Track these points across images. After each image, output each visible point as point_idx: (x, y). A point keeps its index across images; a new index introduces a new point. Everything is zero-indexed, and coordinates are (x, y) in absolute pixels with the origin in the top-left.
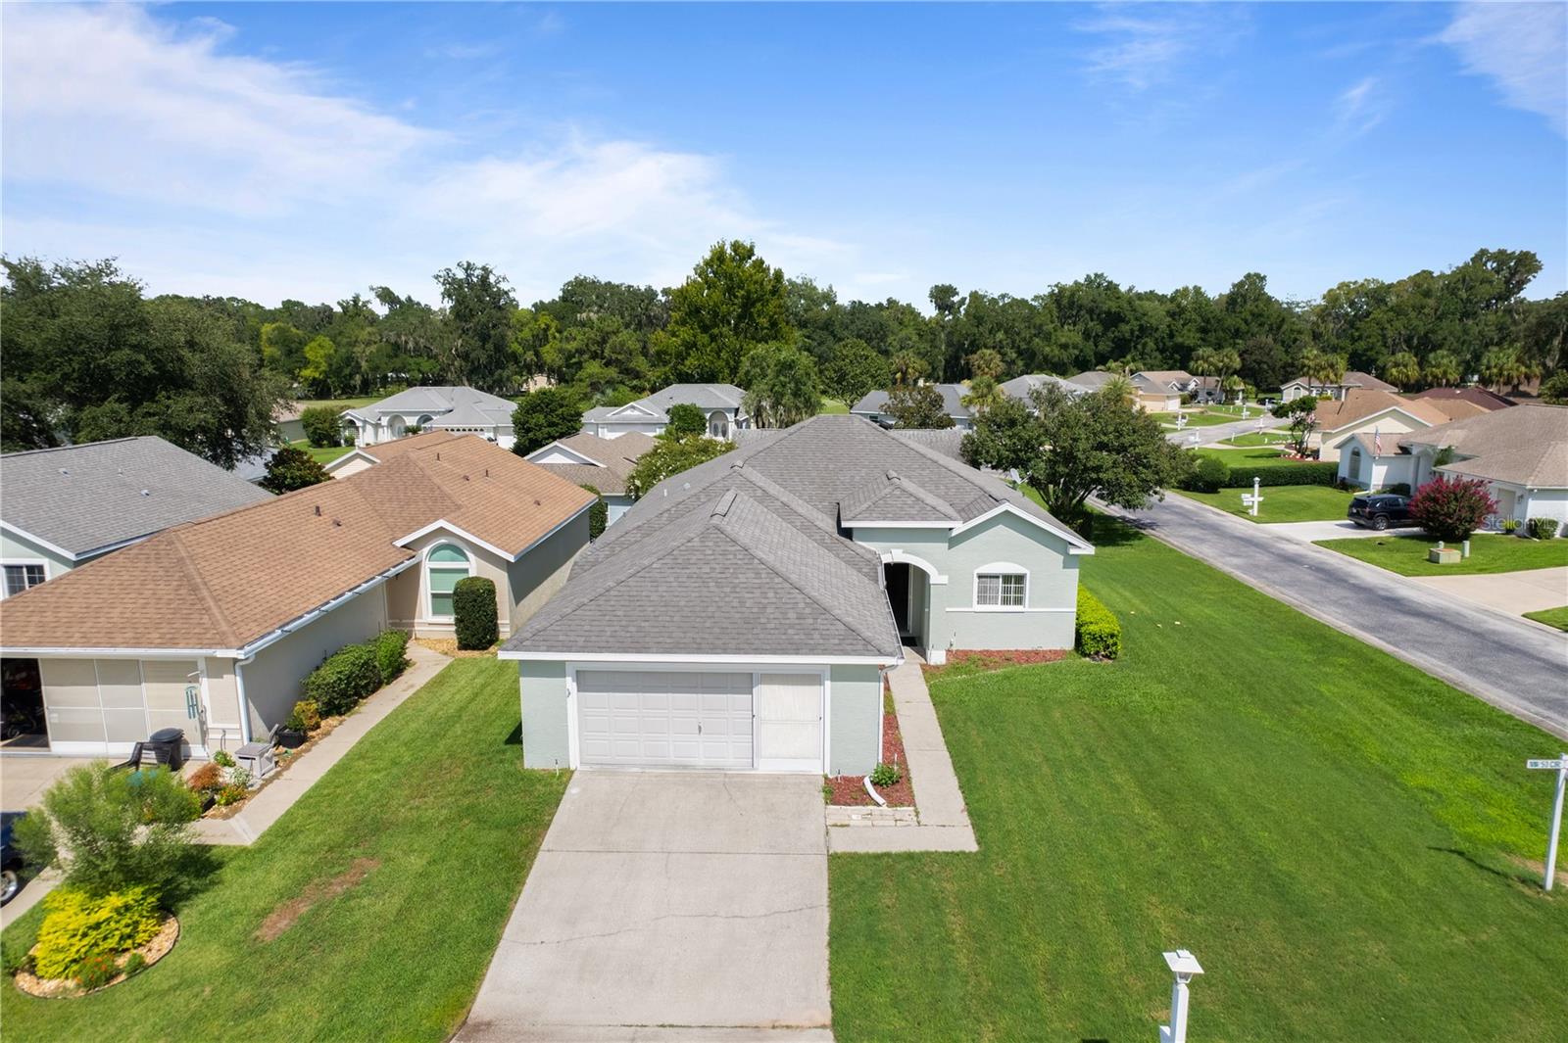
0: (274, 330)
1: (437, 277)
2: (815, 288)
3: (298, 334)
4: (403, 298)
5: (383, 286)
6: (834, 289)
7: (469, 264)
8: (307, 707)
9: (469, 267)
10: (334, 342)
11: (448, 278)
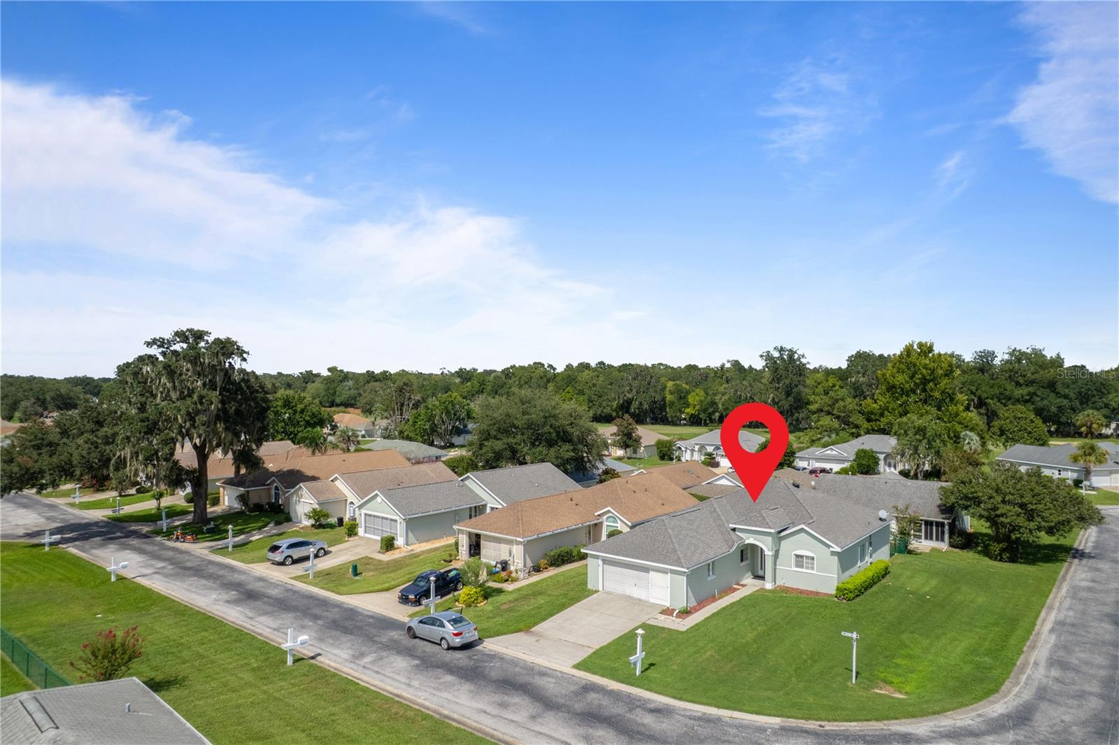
0: (673, 385)
1: (761, 356)
2: (1044, 356)
3: (686, 389)
4: (746, 367)
5: (736, 359)
6: (1062, 357)
7: (781, 348)
8: (543, 562)
9: (781, 350)
10: (705, 393)
11: (768, 357)
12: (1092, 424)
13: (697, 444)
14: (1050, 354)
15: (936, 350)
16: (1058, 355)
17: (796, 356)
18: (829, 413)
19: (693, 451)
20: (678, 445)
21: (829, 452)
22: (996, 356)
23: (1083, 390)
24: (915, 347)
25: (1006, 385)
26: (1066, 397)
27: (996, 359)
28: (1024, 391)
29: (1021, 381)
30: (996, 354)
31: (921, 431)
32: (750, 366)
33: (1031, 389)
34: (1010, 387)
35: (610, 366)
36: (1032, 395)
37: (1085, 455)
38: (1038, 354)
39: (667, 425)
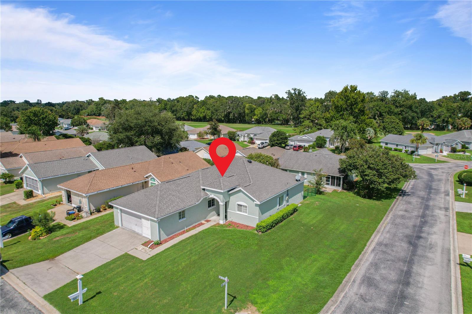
0: (249, 106)
1: (286, 92)
2: (409, 94)
3: (254, 107)
4: (281, 97)
5: (276, 94)
6: (416, 94)
7: (295, 89)
8: (104, 206)
10: (262, 109)
11: (289, 93)
12: (424, 124)
13: (246, 133)
14: (411, 93)
15: (358, 89)
16: (415, 93)
17: (302, 92)
18: (308, 119)
19: (244, 136)
20: (238, 134)
21: (304, 137)
22: (388, 94)
23: (423, 109)
24: (349, 88)
25: (392, 107)
26: (416, 112)
27: (388, 95)
28: (399, 109)
29: (398, 105)
30: (388, 93)
31: (345, 128)
32: (283, 97)
33: (402, 109)
34: (393, 107)
35: (223, 97)
36: (402, 111)
37: (417, 140)
38: (406, 93)
39: (245, 123)
